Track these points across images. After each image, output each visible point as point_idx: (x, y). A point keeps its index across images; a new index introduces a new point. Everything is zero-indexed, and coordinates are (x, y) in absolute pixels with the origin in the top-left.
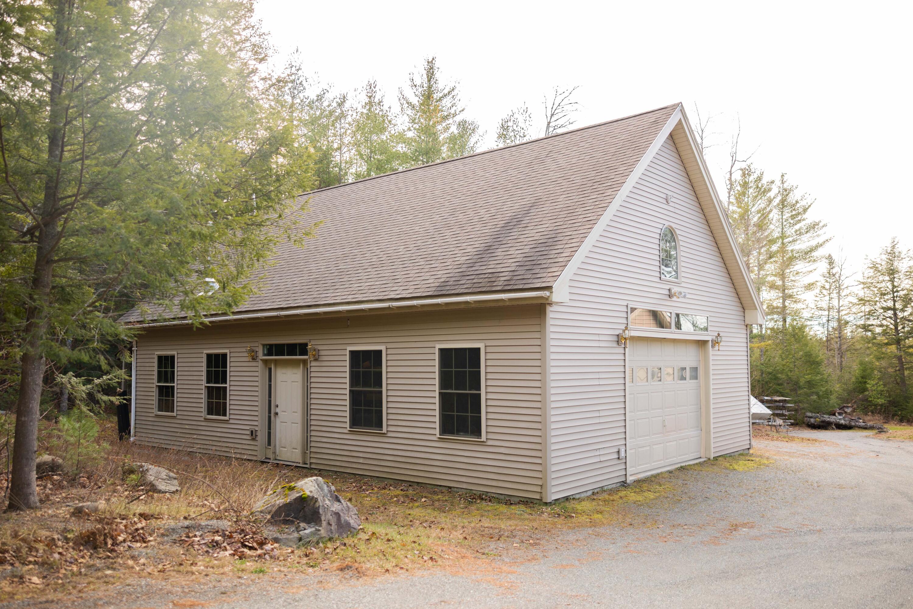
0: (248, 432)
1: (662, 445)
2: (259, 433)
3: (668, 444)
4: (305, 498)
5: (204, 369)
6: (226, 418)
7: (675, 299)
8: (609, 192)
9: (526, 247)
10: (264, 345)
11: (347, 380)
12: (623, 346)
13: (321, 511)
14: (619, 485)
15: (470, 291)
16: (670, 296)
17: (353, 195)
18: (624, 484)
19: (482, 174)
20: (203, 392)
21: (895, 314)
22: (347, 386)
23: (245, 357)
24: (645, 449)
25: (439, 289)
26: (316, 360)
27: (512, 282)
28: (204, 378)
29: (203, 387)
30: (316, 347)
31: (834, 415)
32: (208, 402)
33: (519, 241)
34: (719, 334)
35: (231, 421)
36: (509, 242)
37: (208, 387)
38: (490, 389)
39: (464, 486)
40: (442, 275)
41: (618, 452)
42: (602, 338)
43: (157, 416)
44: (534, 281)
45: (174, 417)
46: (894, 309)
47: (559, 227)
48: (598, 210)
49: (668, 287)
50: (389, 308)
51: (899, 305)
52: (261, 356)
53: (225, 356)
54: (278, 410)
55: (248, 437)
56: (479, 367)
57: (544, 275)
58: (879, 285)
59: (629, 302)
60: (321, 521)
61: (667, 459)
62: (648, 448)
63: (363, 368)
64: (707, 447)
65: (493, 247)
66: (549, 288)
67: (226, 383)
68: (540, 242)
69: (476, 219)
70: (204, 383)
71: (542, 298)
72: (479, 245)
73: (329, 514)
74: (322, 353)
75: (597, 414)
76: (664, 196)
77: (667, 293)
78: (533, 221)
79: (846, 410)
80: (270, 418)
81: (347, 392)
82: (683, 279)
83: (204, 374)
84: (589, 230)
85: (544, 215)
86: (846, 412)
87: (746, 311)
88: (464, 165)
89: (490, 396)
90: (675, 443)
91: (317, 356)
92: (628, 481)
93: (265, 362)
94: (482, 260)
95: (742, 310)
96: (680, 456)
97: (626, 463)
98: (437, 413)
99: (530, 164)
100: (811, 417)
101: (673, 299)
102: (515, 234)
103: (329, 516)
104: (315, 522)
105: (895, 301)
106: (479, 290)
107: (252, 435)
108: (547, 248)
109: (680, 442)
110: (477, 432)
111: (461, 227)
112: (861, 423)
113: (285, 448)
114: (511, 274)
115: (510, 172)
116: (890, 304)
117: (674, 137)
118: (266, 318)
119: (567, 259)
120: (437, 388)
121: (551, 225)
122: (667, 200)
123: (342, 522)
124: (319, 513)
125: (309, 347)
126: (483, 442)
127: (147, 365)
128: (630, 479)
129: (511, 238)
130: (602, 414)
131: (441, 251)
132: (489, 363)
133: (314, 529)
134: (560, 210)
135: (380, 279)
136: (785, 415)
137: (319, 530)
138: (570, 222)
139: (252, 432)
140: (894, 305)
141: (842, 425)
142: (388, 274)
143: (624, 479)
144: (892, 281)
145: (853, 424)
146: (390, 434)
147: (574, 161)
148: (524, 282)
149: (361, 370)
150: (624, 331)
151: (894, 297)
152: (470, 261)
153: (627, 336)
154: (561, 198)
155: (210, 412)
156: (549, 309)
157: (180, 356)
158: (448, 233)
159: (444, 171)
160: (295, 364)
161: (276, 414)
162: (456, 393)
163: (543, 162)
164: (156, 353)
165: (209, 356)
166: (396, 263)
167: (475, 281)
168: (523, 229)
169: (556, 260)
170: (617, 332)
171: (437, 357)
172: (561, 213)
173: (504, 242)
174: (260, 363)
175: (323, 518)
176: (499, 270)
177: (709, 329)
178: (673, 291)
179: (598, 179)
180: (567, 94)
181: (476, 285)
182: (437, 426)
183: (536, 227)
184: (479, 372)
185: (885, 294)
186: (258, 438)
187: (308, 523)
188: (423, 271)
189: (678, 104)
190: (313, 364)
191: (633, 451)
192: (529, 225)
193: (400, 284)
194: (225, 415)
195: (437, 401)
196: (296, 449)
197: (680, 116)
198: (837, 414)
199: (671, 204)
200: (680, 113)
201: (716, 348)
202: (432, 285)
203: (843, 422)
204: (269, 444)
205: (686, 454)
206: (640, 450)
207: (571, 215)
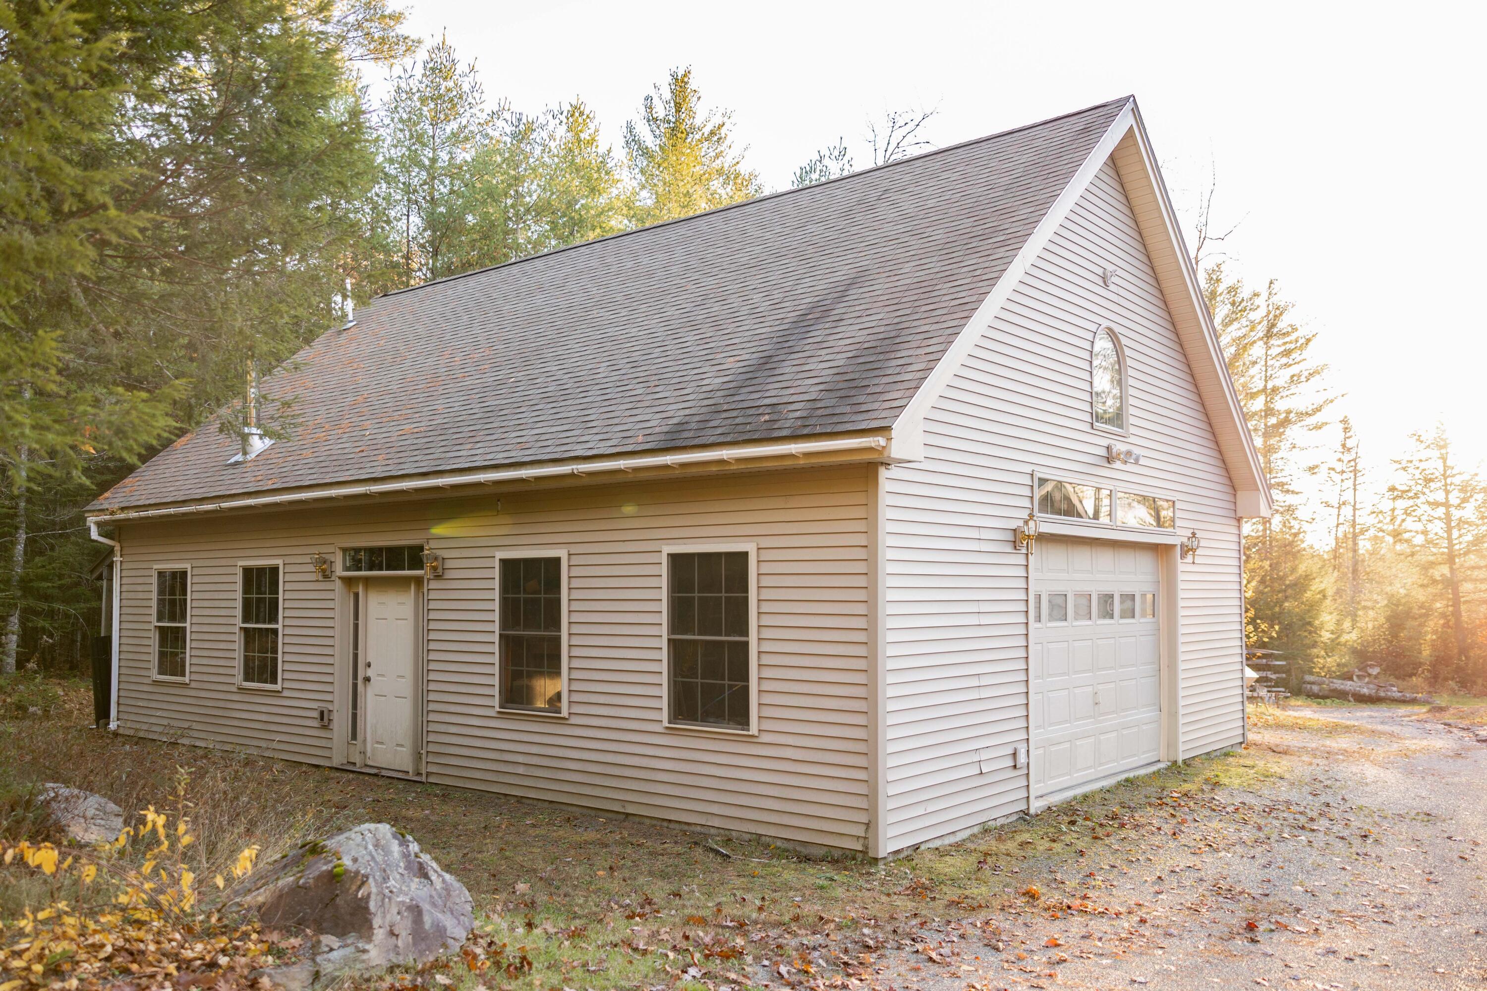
0: (316, 714)
1: (1092, 740)
2: (335, 716)
3: (1102, 737)
4: (338, 875)
5: (239, 595)
6: (278, 687)
7: (1118, 465)
8: (1001, 253)
9: (839, 356)
10: (345, 550)
11: (496, 617)
12: (1024, 551)
13: (372, 906)
14: (1014, 818)
15: (728, 439)
16: (1109, 459)
17: (524, 280)
18: (1025, 816)
19: (759, 233)
20: (236, 638)
21: (1448, 515)
22: (496, 627)
23: (310, 574)
24: (1061, 747)
25: (669, 437)
26: (438, 577)
27: (812, 421)
28: (239, 612)
29: (237, 630)
30: (438, 553)
31: (1351, 679)
32: (245, 656)
33: (825, 345)
34: (1194, 534)
35: (286, 693)
36: (807, 347)
37: (246, 630)
38: (767, 634)
39: (717, 823)
40: (676, 412)
41: (1014, 754)
42: (985, 535)
43: (156, 683)
44: (854, 418)
45: (185, 685)
46: (1446, 505)
47: (904, 319)
48: (981, 284)
49: (1105, 442)
50: (572, 475)
51: (1454, 499)
52: (339, 571)
53: (274, 571)
54: (370, 673)
55: (316, 724)
56: (746, 589)
57: (876, 406)
58: (1422, 466)
59: (1036, 468)
60: (371, 928)
61: (1101, 764)
62: (1067, 745)
63: (525, 592)
64: (1172, 743)
65: (776, 359)
66: (884, 430)
67: (277, 623)
68: (866, 345)
69: (745, 310)
70: (239, 622)
71: (871, 449)
72: (748, 356)
73: (394, 910)
74: (449, 564)
75: (975, 682)
76: (1100, 271)
77: (1103, 452)
78: (852, 309)
79: (1370, 671)
80: (355, 686)
81: (496, 638)
82: (1133, 430)
83: (239, 604)
84: (962, 322)
85: (875, 299)
86: (1369, 675)
87: (1239, 493)
88: (726, 221)
89: (767, 647)
90: (1114, 734)
91: (440, 571)
92: (1032, 811)
93: (348, 582)
94: (754, 382)
95: (1232, 491)
96: (1124, 758)
97: (1028, 774)
98: (664, 680)
99: (847, 214)
100: (1313, 683)
101: (1114, 466)
102: (818, 334)
103: (393, 915)
104: (358, 931)
105: (1447, 492)
106: (746, 437)
107: (322, 719)
108: (881, 357)
109: (1125, 732)
110: (740, 716)
111: (716, 325)
112: (1394, 692)
113: (382, 743)
114: (809, 405)
115: (812, 228)
116: (1440, 496)
117: (1119, 163)
118: (347, 497)
119: (920, 375)
120: (664, 631)
121: (888, 315)
122: (1104, 279)
123: (427, 926)
124: (367, 909)
125: (426, 552)
126: (752, 736)
127: (140, 588)
128: (1036, 806)
129: (810, 340)
130: (984, 681)
131: (677, 368)
132: (766, 581)
133: (350, 950)
134: (905, 288)
135: (559, 422)
136: (1271, 680)
137: (364, 951)
138: (924, 309)
139: (322, 713)
140: (1447, 498)
141: (1364, 695)
142: (574, 414)
143: (1023, 807)
144: (1444, 459)
145: (1382, 694)
146: (574, 720)
147: (931, 203)
148: (835, 419)
149: (522, 596)
150: (1026, 522)
151: (1446, 485)
152: (731, 385)
153: (1032, 533)
154: (907, 267)
155: (248, 677)
156: (883, 473)
157: (196, 572)
158: (691, 338)
159: (690, 233)
160: (402, 583)
161: (367, 680)
162: (702, 641)
163: (871, 208)
164: (155, 567)
165: (247, 571)
166: (590, 394)
167: (737, 421)
168: (834, 324)
169: (899, 378)
170: (1014, 525)
171: (664, 570)
172: (907, 294)
173: (796, 349)
174: (338, 584)
175: (376, 922)
176: (785, 400)
177: (1178, 523)
178: (1114, 451)
179: (978, 231)
180: (911, 126)
181: (740, 428)
182: (664, 704)
183: (859, 320)
184: (746, 600)
185: (1431, 480)
186: (335, 725)
187: (341, 933)
188: (639, 405)
189: (1127, 99)
190: (434, 585)
191: (1041, 751)
192: (845, 316)
193: (594, 431)
194: (274, 681)
195: (664, 655)
196: (402, 746)
197: (1131, 121)
198: (1355, 678)
199: (1112, 287)
200: (1131, 114)
201: (1189, 558)
202: (657, 430)
203: (1365, 691)
204: (354, 736)
205: (1134, 755)
206: (1053, 749)
207: (926, 296)
